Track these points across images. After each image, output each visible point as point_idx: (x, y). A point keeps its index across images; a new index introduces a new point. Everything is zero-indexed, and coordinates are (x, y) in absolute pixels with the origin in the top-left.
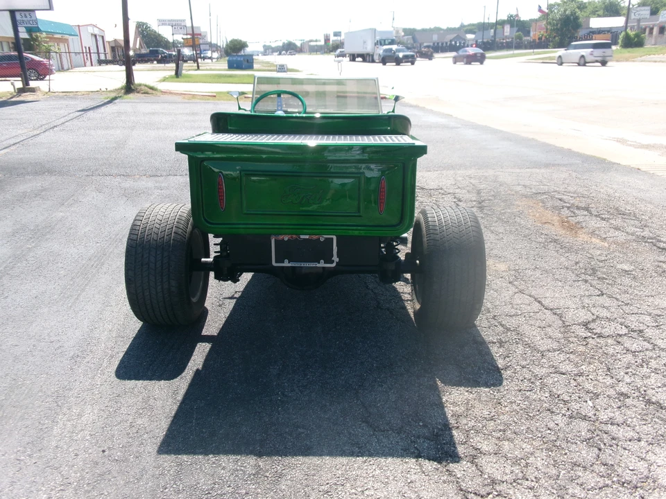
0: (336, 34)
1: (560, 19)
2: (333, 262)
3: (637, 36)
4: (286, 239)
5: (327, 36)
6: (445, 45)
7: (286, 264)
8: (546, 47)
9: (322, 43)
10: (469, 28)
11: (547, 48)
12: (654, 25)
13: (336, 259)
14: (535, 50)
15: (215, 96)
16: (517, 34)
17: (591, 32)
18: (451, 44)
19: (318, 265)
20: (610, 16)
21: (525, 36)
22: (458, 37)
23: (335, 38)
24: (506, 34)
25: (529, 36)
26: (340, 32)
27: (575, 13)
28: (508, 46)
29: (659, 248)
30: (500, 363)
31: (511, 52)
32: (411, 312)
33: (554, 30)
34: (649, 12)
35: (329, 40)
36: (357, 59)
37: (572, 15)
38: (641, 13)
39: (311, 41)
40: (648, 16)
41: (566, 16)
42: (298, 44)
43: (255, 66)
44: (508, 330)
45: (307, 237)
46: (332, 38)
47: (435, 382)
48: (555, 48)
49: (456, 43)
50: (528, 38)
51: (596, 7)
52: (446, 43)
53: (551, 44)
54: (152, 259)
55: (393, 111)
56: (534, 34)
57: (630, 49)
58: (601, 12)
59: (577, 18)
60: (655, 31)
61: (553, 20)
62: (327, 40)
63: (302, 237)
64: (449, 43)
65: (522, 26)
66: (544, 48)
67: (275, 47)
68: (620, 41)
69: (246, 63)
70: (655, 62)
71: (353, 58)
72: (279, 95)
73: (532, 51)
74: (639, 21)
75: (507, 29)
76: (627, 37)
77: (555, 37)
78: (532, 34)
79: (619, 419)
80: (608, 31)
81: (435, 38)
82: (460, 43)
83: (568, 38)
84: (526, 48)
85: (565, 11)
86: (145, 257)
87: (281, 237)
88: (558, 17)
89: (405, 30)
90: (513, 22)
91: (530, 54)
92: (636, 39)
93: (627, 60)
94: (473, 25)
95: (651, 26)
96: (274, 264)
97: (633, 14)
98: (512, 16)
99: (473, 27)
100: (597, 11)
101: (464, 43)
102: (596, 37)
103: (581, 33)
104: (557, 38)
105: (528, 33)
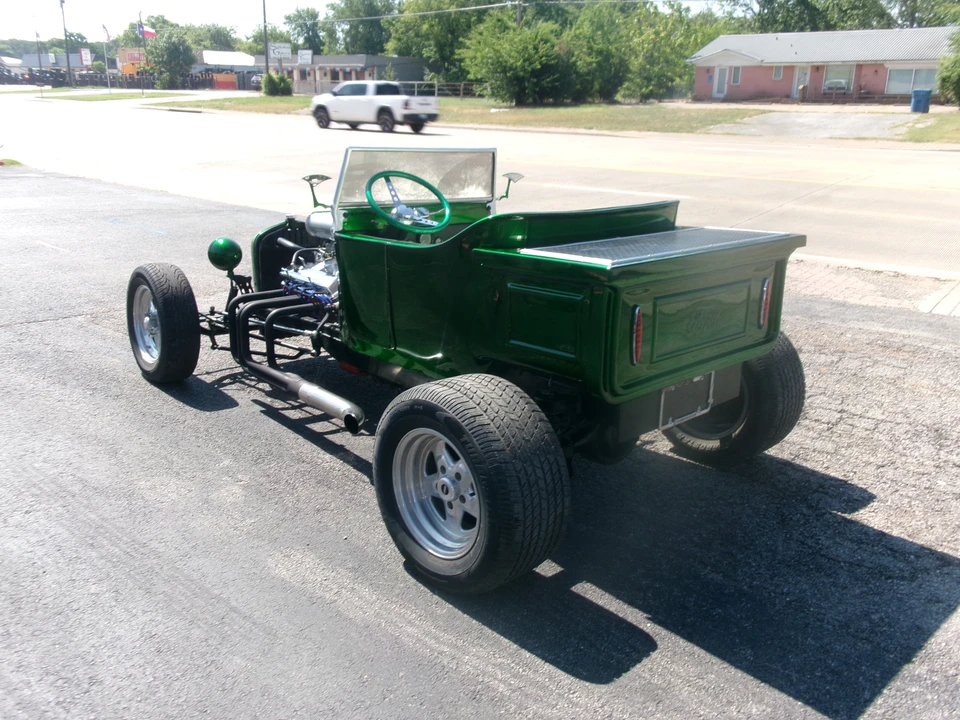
1: (167, 49)
2: (707, 406)
3: (282, 80)
8: (151, 86)
11: (153, 88)
12: (293, 68)
14: (145, 91)
16: (95, 63)
17: (207, 70)
20: (221, 50)
21: (109, 68)
24: (85, 63)
25: (116, 68)
27: (184, 41)
33: (159, 62)
34: (290, 51)
37: (180, 43)
38: (282, 50)
40: (290, 56)
41: (174, 44)
48: (164, 88)
50: (115, 71)
51: (199, 35)
53: (158, 83)
56: (123, 67)
58: (207, 43)
59: (188, 49)
60: (296, 75)
61: (155, 48)
68: (261, 86)
73: (140, 91)
74: (280, 61)
75: (86, 55)
76: (270, 80)
77: (161, 73)
78: (119, 65)
80: (232, 71)
83: (181, 76)
85: (170, 37)
88: (162, 44)
90: (72, 45)
91: (132, 96)
92: (282, 85)
93: (288, 111)
95: (290, 69)
97: (271, 52)
100: (202, 41)
101: (9, 71)
102: (218, 77)
103: (195, 70)
104: (165, 75)
105: (113, 63)
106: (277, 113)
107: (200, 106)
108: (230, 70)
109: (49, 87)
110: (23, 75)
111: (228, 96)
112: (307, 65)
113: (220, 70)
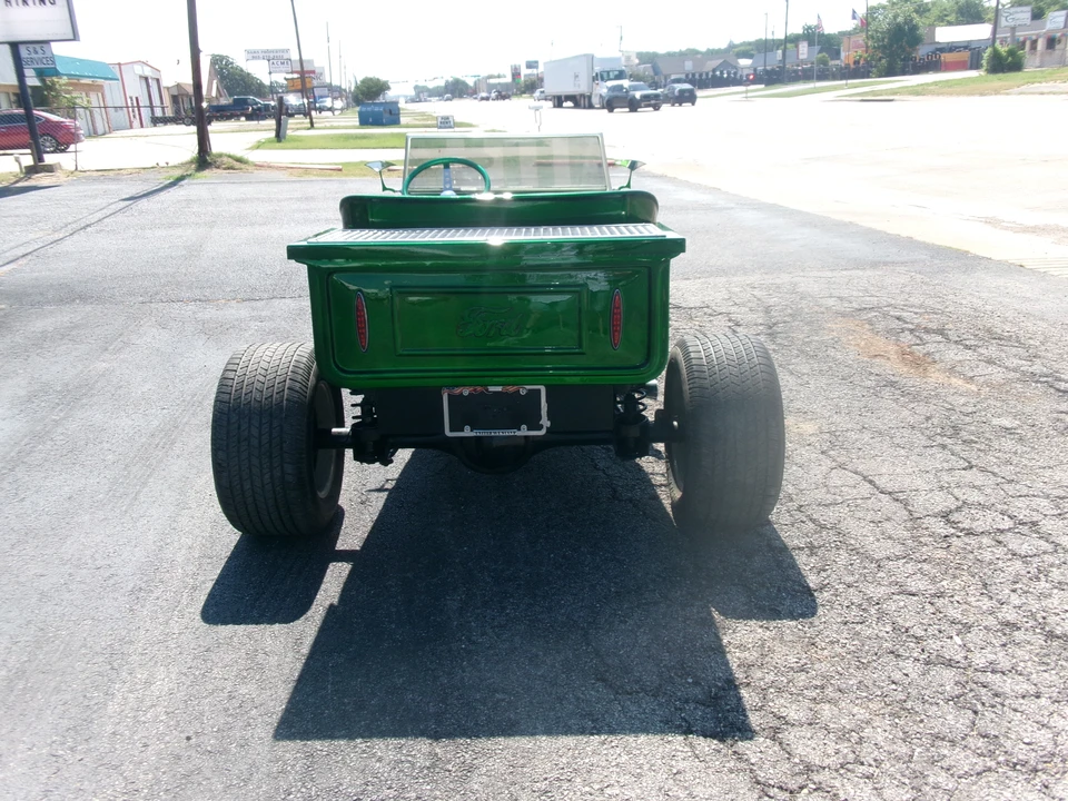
0: (531, 65)
1: (888, 31)
2: (540, 428)
3: (1011, 53)
4: (466, 392)
5: (516, 69)
6: (704, 77)
7: (467, 432)
8: (866, 75)
9: (509, 79)
10: (742, 48)
11: (868, 77)
12: (1039, 36)
13: (545, 422)
14: (850, 81)
15: (340, 170)
16: (820, 55)
17: (938, 49)
18: (714, 76)
19: (518, 433)
20: (968, 23)
21: (832, 59)
22: (725, 64)
23: (529, 71)
24: (801, 57)
25: (839, 59)
26: (537, 62)
27: (911, 20)
28: (806, 76)
29: (1058, 390)
30: (812, 580)
31: (811, 85)
32: (667, 503)
33: (879, 47)
34: (1029, 15)
35: (519, 74)
36: (565, 104)
37: (906, 23)
38: (1017, 16)
39: (491, 77)
40: (1028, 22)
41: (898, 25)
42: (471, 82)
43: (403, 120)
44: (823, 527)
45: (499, 389)
46: (524, 71)
47: (710, 613)
48: (880, 77)
49: (722, 73)
50: (838, 62)
51: (945, 10)
52: (707, 74)
53: (874, 70)
54: (255, 432)
55: (628, 186)
56: (847, 56)
57: (1000, 75)
58: (952, 18)
59: (914, 28)
60: (1041, 44)
61: (877, 31)
62: (516, 74)
63: (492, 389)
64: (711, 74)
65: (827, 44)
66: (863, 77)
67: (434, 89)
68: (984, 62)
69: (387, 115)
70: (1042, 94)
71: (559, 101)
72: (447, 166)
73: (844, 82)
74: (1013, 29)
75: (804, 48)
76: (996, 56)
77: (880, 59)
78: (843, 55)
79: (1005, 664)
80: (966, 48)
81: (689, 66)
82: (729, 73)
83: (902, 60)
84: (834, 77)
85: (895, 17)
86: (243, 428)
87: (457, 391)
88: (885, 26)
89: (640, 55)
90: (812, 36)
91: (841, 88)
92: (1010, 59)
93: (997, 92)
94: (750, 44)
95: (1034, 38)
96: (448, 433)
97: (1003, 19)
98: (810, 28)
99: (748, 48)
100: (946, 16)
101: (735, 74)
102: (946, 57)
103: (922, 52)
104: (884, 61)
105: (837, 55)
106: (982, 94)
107: (895, 94)
108: (966, 46)
109: (763, 86)
110: (748, 75)
111: (938, 80)
112: (1058, 30)
113: (952, 48)
